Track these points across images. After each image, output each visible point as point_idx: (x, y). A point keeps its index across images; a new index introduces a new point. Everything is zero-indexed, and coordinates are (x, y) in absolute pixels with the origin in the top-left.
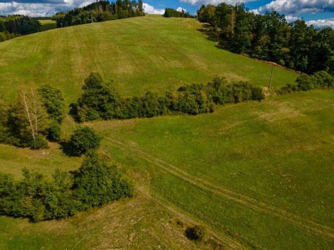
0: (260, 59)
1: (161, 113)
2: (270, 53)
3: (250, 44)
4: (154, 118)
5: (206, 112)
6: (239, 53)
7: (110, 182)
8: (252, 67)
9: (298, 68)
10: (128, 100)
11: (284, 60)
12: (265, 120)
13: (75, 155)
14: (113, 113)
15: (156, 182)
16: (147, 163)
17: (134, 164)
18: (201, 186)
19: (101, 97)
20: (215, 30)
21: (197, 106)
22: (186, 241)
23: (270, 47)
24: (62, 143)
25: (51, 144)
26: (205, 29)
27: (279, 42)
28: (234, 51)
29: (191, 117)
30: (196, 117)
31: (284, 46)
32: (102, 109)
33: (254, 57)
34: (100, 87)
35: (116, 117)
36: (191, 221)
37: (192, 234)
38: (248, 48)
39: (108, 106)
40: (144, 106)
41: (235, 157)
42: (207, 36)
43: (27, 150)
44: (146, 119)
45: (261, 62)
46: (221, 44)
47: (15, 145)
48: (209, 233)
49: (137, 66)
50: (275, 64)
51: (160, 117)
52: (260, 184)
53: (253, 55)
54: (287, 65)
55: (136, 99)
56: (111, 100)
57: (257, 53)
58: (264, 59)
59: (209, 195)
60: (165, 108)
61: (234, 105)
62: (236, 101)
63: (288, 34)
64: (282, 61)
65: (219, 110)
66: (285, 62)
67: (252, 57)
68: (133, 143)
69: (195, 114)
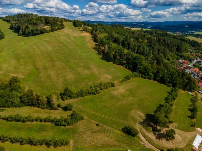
0: (117, 64)
1: (86, 95)
2: (120, 63)
3: (113, 59)
4: (84, 97)
5: (99, 93)
6: (110, 62)
7: (79, 117)
8: (114, 70)
9: (129, 69)
10: (77, 92)
11: (125, 65)
12: (115, 95)
13: (67, 111)
14: (73, 97)
15: (88, 115)
16: (85, 111)
17: (82, 112)
18: (98, 115)
19: (70, 93)
20: (100, 48)
21: (96, 92)
22: (96, 126)
23: (120, 60)
24: (62, 108)
25: (59, 108)
26: (96, 47)
28: (108, 61)
29: (95, 95)
30: (96, 95)
31: (125, 60)
32: (70, 96)
33: (115, 64)
34: (69, 91)
35: (74, 98)
36: (97, 123)
37: (97, 125)
38: (112, 60)
39: (72, 95)
40: (81, 94)
41: (106, 107)
42: (97, 52)
43: (53, 110)
44: (82, 97)
45: (117, 66)
46: (103, 57)
47: (50, 109)
48: (100, 124)
49: (74, 74)
50: (122, 66)
51: (86, 96)
52: (111, 113)
53: (114, 63)
54: (126, 67)
55: (78, 92)
56: (72, 94)
57: (116, 62)
58: (118, 64)
59: (100, 117)
60: (87, 94)
61: (107, 90)
62: (107, 88)
63: (126, 56)
64: (124, 66)
65: (102, 92)
67: (114, 64)
68: (81, 106)
69: (95, 94)
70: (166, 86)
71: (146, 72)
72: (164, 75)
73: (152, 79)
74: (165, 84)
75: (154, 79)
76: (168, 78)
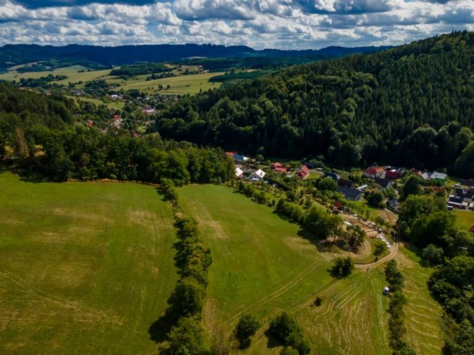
0: (91, 180)
6: (66, 180)
9: (131, 178)
11: (115, 173)
12: (226, 239)
23: (95, 165)
27: (101, 158)
33: (86, 180)
45: (94, 182)
46: (21, 174)
50: (107, 179)
54: (120, 178)
57: (86, 174)
58: (96, 179)
64: (112, 175)
66: (117, 175)
67: (82, 180)
70: (212, 186)
71: (178, 170)
72: (202, 164)
73: (189, 182)
74: (208, 182)
75: (193, 181)
76: (212, 167)
